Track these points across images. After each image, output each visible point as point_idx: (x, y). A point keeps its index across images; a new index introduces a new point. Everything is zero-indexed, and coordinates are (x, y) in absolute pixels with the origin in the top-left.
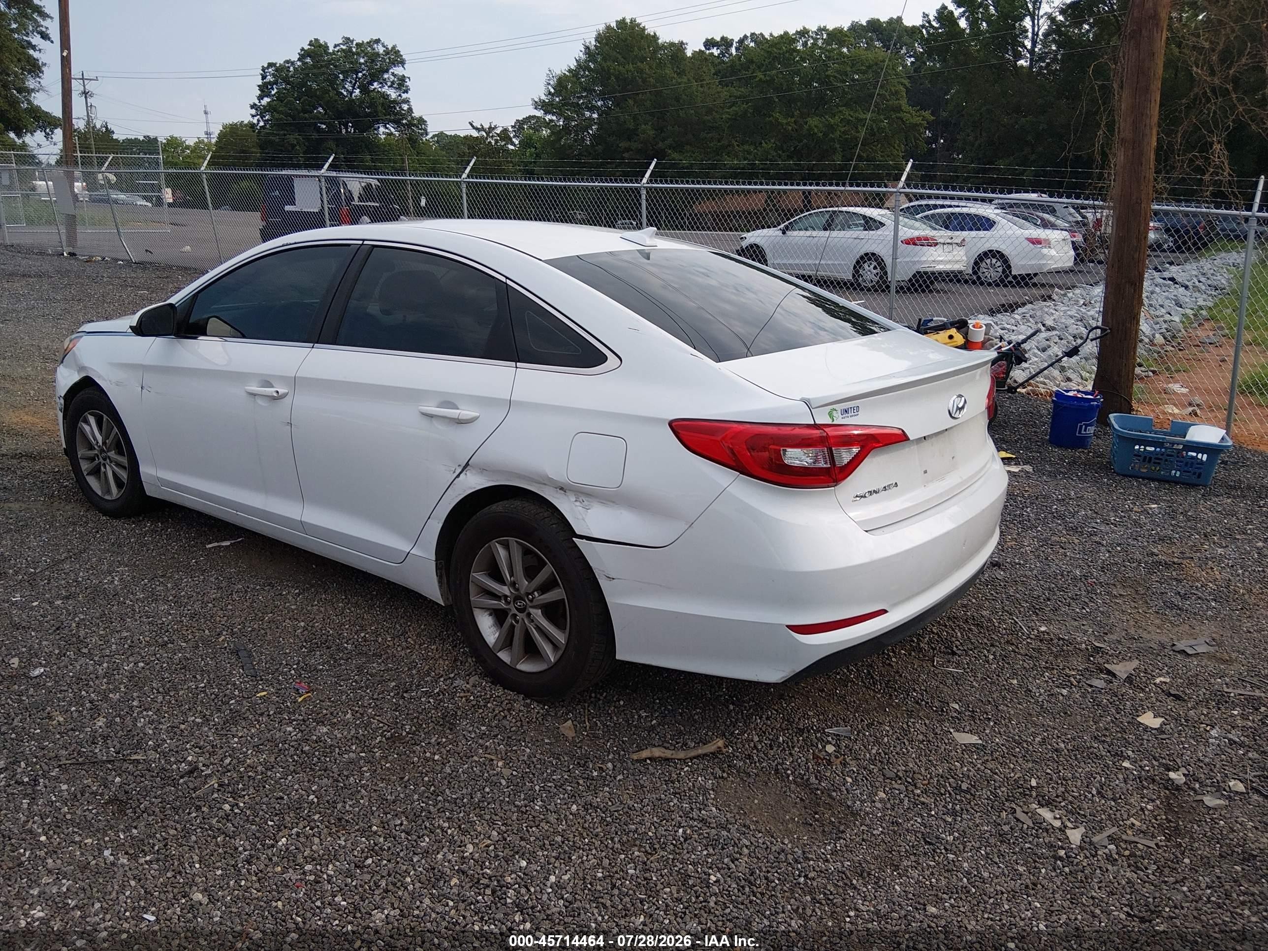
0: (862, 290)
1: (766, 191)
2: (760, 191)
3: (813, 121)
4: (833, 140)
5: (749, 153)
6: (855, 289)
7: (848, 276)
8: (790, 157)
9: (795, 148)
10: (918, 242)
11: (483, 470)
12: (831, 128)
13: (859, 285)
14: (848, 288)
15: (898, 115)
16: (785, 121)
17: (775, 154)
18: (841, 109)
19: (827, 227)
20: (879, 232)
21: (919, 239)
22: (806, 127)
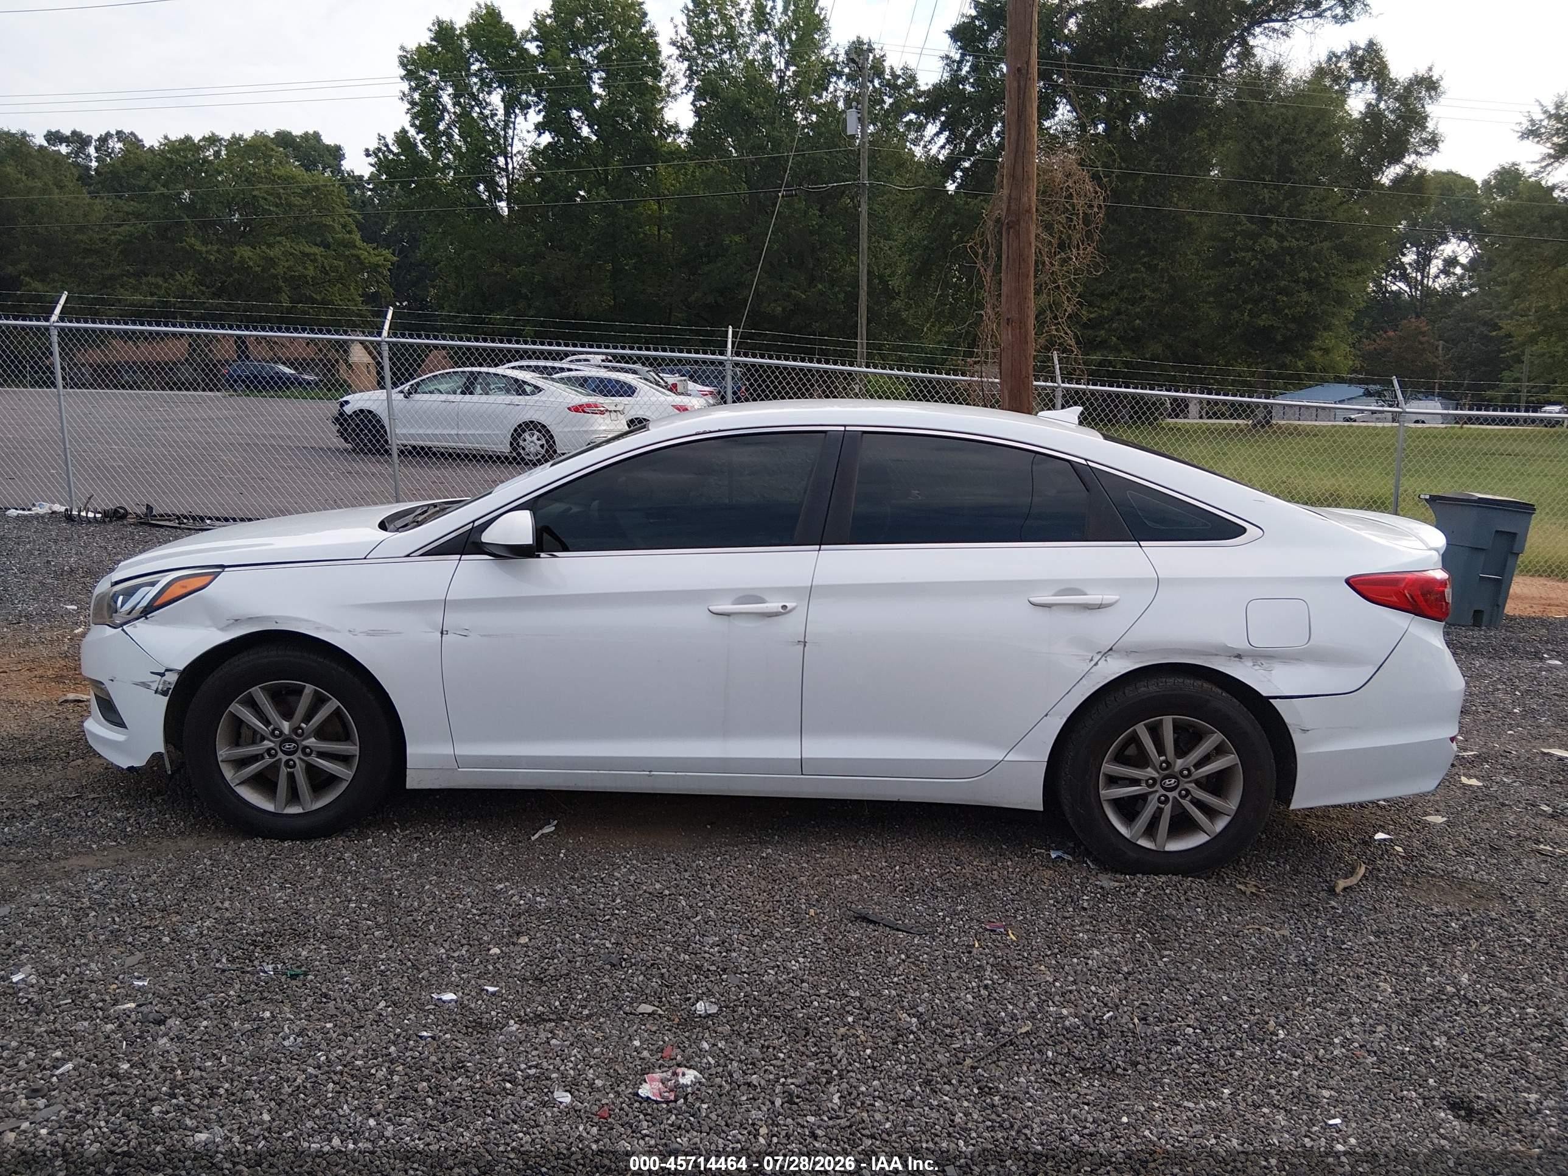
0: (526, 464)
1: (190, 335)
2: (182, 335)
3: (244, 252)
4: (275, 277)
5: (158, 287)
6: (518, 463)
7: (505, 448)
8: (216, 295)
9: (223, 283)
10: (587, 409)
11: (1129, 653)
12: (272, 262)
13: (523, 459)
14: (502, 462)
15: (354, 252)
16: (204, 249)
17: (196, 290)
18: (278, 238)
19: (468, 390)
20: (536, 398)
21: (589, 406)
22: (237, 258)
